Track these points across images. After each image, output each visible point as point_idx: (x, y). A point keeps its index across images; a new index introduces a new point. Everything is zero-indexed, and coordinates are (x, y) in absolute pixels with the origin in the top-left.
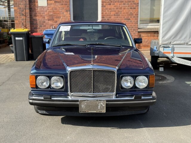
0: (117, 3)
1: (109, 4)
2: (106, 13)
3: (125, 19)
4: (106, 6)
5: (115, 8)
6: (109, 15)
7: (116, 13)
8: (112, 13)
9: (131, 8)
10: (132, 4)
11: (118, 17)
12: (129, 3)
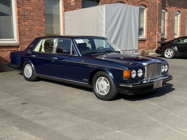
0: (30, 20)
1: (24, 21)
2: (22, 29)
3: (37, 34)
4: (22, 23)
5: (28, 24)
6: (25, 31)
7: (30, 29)
8: (27, 29)
9: (40, 26)
10: (40, 22)
11: (31, 33)
12: (39, 21)
